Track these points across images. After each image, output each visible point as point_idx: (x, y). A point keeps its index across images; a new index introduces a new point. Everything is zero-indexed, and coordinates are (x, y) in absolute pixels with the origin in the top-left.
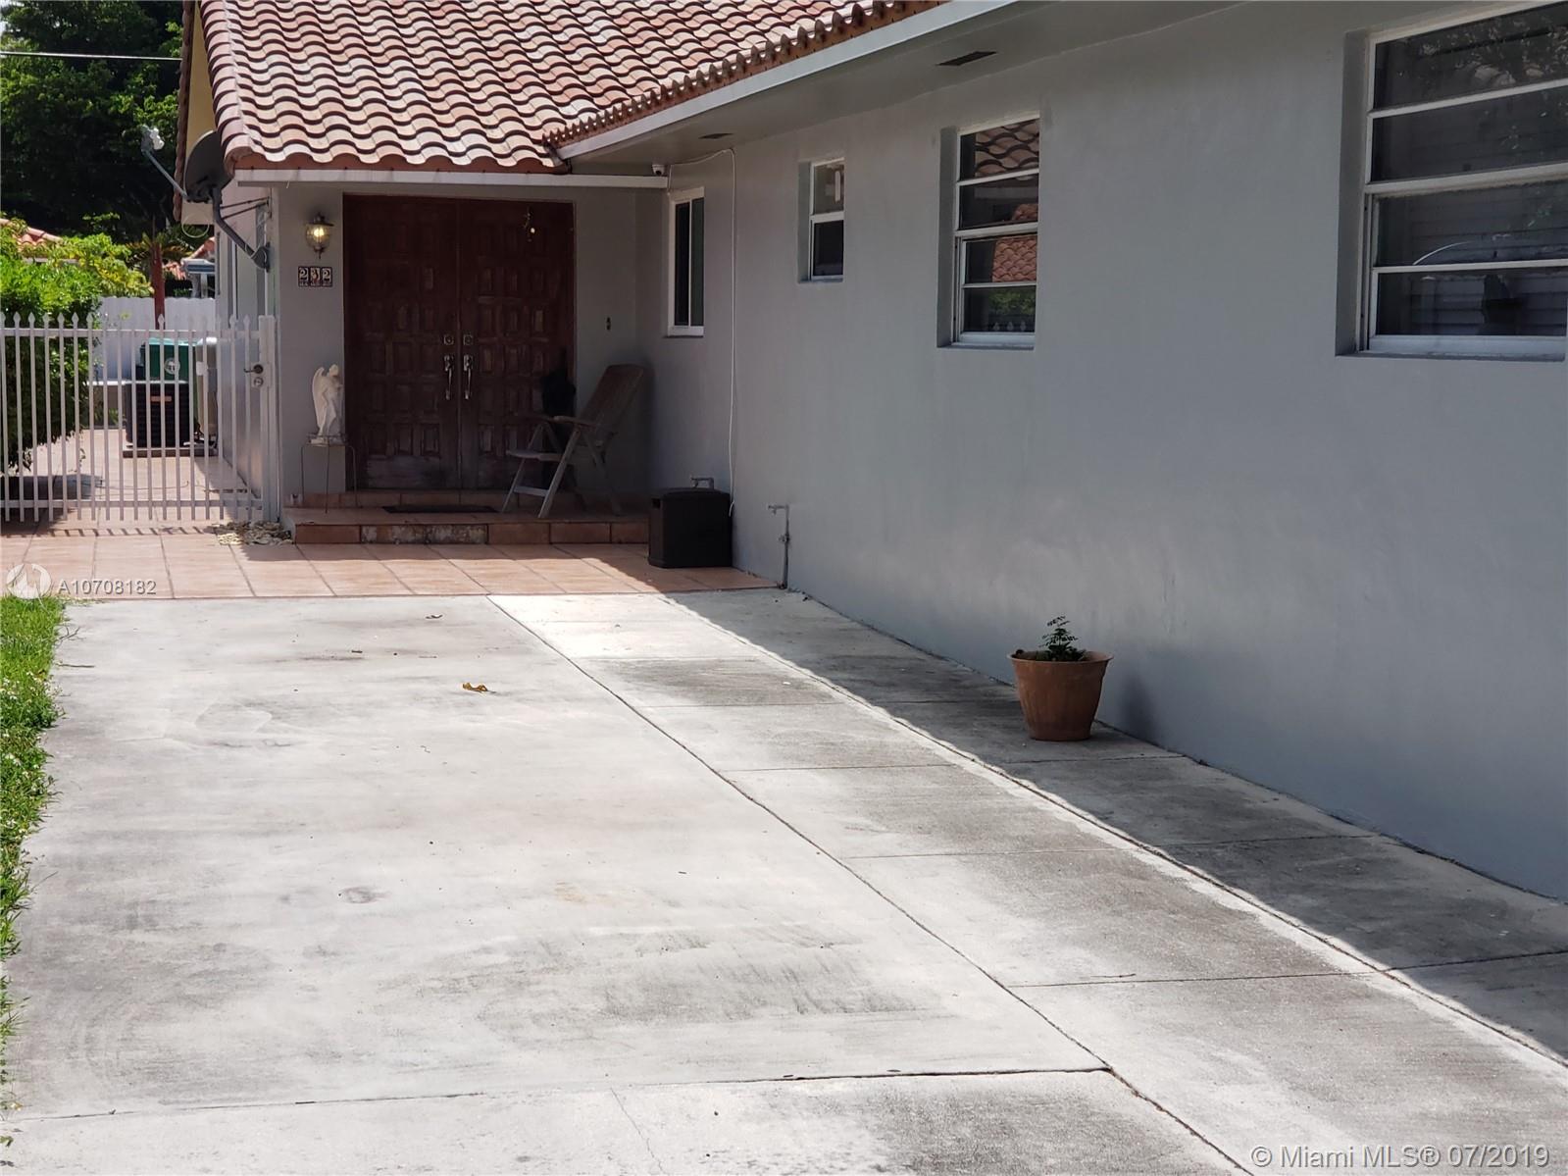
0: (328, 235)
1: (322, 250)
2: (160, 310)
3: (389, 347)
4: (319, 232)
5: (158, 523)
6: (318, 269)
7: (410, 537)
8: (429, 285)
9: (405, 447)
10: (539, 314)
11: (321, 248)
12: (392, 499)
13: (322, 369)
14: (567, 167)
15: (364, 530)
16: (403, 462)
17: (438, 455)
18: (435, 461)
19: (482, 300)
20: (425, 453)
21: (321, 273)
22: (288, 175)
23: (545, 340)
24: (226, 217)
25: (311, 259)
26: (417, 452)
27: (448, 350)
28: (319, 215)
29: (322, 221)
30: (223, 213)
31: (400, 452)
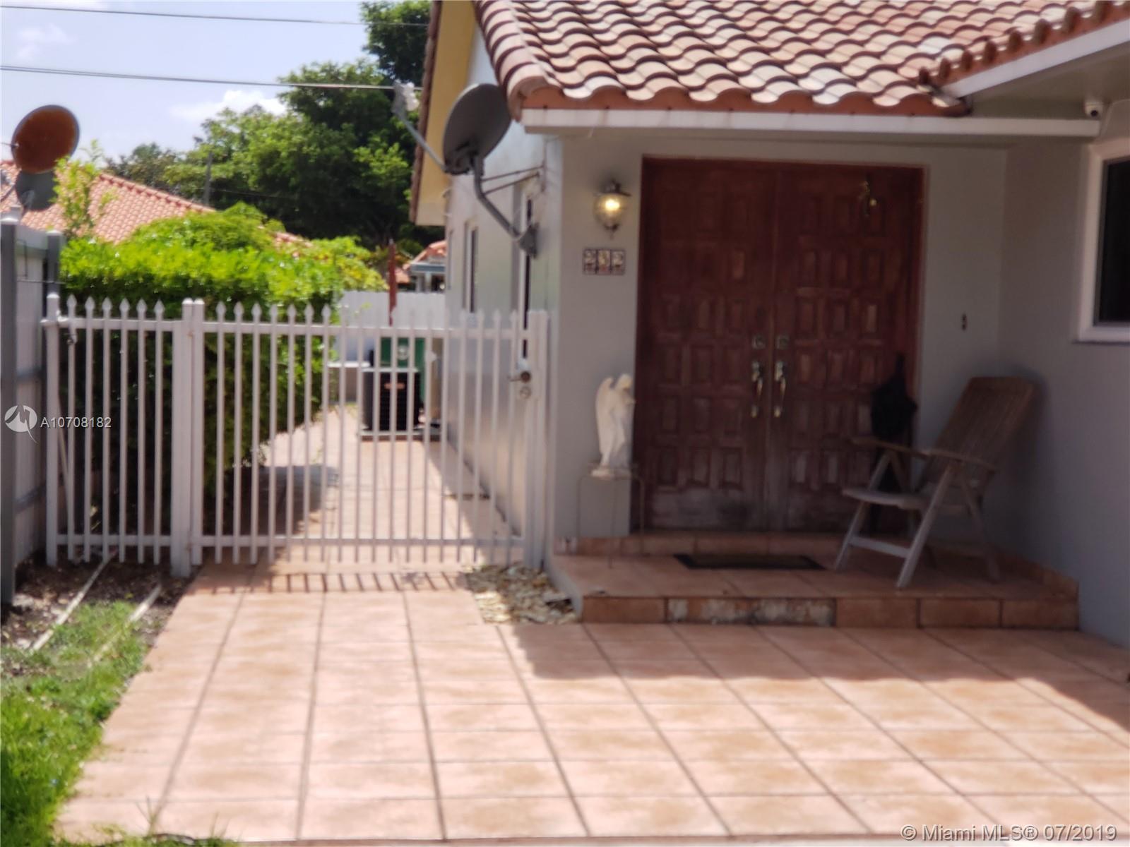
0: (624, 209)
1: (615, 227)
2: (393, 303)
3: (686, 353)
4: (612, 205)
5: (399, 566)
6: (608, 253)
7: (731, 614)
8: (738, 273)
9: (700, 476)
10: (872, 310)
11: (613, 226)
12: (684, 544)
13: (609, 381)
14: (964, 108)
15: (671, 604)
16: (697, 497)
17: (739, 487)
18: (734, 495)
19: (803, 291)
20: (724, 484)
21: (611, 257)
22: (592, 118)
23: (877, 342)
24: (489, 192)
25: (599, 239)
26: (714, 482)
27: (757, 355)
28: (613, 181)
29: (617, 189)
30: (486, 187)
31: (692, 483)
